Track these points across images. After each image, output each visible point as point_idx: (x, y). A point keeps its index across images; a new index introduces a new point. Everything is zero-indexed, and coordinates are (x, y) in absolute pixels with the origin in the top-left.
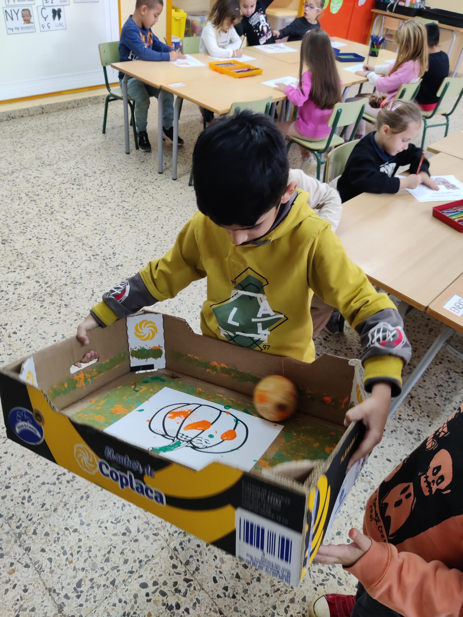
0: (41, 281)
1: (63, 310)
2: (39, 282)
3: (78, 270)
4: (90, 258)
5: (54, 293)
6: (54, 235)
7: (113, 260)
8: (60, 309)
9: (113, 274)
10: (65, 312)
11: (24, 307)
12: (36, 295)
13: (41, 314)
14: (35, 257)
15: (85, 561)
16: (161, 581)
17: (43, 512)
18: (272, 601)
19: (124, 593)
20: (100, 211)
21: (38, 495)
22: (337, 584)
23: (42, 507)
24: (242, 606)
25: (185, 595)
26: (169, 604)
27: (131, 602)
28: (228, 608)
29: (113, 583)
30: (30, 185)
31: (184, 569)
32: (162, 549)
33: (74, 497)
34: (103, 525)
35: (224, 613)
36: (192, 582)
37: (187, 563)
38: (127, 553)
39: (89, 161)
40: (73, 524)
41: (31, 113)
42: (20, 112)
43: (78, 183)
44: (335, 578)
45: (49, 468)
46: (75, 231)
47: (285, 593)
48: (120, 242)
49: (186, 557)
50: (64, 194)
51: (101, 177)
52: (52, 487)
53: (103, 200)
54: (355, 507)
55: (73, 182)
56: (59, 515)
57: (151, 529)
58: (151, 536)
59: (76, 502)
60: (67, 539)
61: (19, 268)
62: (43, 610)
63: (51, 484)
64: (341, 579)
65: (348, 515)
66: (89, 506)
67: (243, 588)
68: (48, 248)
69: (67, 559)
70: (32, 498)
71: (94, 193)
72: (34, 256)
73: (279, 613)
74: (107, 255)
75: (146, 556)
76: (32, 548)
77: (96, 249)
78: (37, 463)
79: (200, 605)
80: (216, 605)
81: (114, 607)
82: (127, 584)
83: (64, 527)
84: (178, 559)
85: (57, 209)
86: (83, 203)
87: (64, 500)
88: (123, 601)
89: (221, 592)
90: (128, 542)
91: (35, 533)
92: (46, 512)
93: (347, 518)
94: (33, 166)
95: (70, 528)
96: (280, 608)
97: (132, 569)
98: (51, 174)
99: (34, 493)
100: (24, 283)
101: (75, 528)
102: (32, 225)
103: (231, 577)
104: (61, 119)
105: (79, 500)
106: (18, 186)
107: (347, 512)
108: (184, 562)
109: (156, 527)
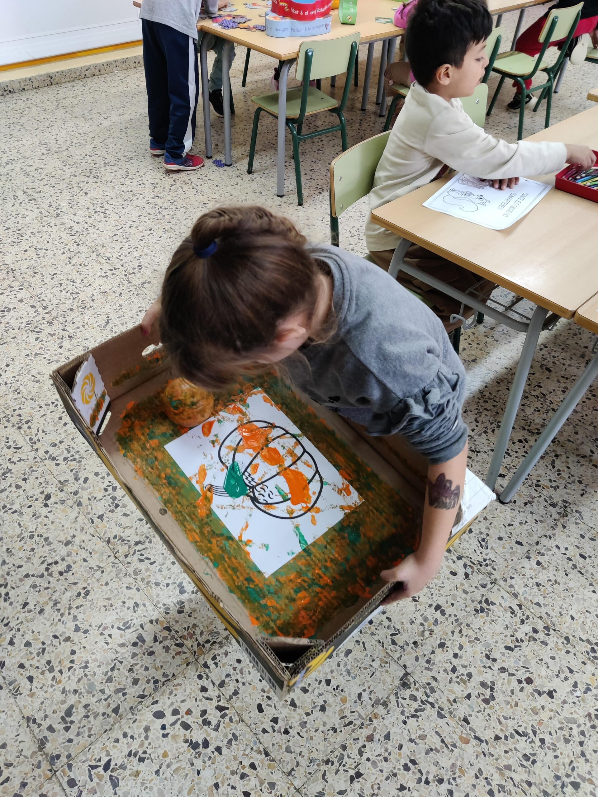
0: (38, 305)
1: (66, 344)
2: (34, 307)
3: (89, 290)
4: (106, 273)
5: (55, 321)
6: (58, 245)
7: (138, 275)
8: (62, 343)
9: (137, 295)
10: (69, 347)
11: (13, 340)
12: (30, 324)
13: (36, 349)
14: (32, 273)
15: (79, 680)
16: (183, 709)
17: (24, 615)
18: (340, 738)
19: (131, 725)
20: (124, 211)
21: (19, 591)
22: (436, 716)
23: (24, 607)
24: (297, 745)
25: (216, 729)
26: (194, 741)
27: (140, 737)
28: (276, 747)
29: (116, 710)
30: (30, 179)
31: (216, 693)
32: (187, 665)
33: (68, 594)
34: (106, 632)
35: (271, 754)
36: (227, 711)
37: (222, 684)
38: (137, 670)
39: (111, 146)
40: (64, 630)
41: (36, 84)
42: (20, 83)
43: (95, 175)
44: (434, 708)
45: (36, 555)
46: (88, 238)
47: (361, 728)
48: (149, 252)
49: (220, 676)
50: (75, 189)
51: (127, 166)
52: (38, 581)
53: (128, 196)
54: (467, 609)
55: (88, 174)
56: (45, 618)
57: (173, 637)
58: (173, 647)
59: (70, 600)
60: (55, 651)
61: (9, 289)
62: (18, 746)
63: (37, 577)
64: (442, 709)
65: (457, 620)
66: (89, 605)
67: (300, 719)
68: (50, 262)
69: (54, 678)
70: (10, 596)
71: (116, 187)
72: (30, 272)
73: (351, 755)
74: (130, 268)
75: (165, 675)
76: (6, 663)
77: (115, 262)
78: (20, 549)
79: (237, 743)
80: (260, 743)
81: (116, 744)
82: (136, 712)
83: (52, 634)
84: (209, 680)
85: (64, 210)
86: (100, 201)
87: (54, 598)
88: (129, 735)
89: (268, 725)
90: (139, 656)
91: (11, 643)
92: (28, 614)
93: (455, 624)
94: (35, 154)
95: (61, 636)
96: (352, 749)
97: (143, 692)
98: (59, 164)
99: (14, 588)
100: (15, 308)
101: (67, 635)
102: (31, 231)
103: (283, 705)
104: (77, 91)
105: (75, 598)
106: (13, 181)
107: (455, 616)
108: (217, 683)
109: (180, 634)
